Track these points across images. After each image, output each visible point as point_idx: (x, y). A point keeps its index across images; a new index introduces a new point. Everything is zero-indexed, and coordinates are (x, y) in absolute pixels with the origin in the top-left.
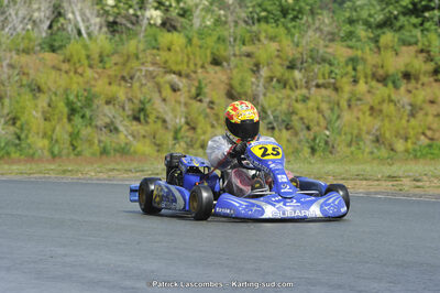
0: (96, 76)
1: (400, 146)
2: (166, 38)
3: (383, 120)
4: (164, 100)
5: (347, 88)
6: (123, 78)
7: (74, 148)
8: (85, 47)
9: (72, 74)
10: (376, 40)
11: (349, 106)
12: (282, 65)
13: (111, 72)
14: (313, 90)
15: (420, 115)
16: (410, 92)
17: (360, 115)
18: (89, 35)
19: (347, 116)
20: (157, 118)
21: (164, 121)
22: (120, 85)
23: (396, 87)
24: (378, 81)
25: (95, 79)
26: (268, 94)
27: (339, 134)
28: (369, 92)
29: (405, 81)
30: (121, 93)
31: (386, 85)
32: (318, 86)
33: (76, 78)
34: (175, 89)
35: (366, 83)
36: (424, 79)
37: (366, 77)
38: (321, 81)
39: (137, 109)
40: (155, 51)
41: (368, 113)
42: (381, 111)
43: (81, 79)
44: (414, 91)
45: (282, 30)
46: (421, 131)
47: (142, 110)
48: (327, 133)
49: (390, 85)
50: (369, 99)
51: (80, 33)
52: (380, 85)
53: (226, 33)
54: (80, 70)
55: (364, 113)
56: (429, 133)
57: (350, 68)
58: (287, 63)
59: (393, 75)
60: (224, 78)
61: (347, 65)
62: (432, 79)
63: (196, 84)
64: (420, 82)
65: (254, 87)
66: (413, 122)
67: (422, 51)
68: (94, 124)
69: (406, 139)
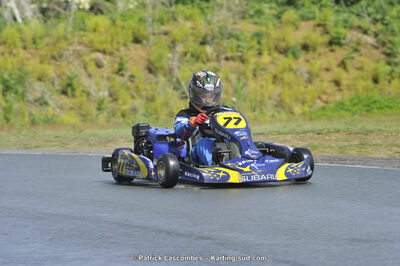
0: (29, 56)
1: (298, 109)
2: (93, 20)
3: (283, 87)
4: (89, 76)
5: (253, 60)
7: (8, 120)
8: (20, 31)
9: (7, 55)
10: (278, 17)
11: (255, 75)
12: (195, 41)
13: (43, 52)
14: (223, 62)
15: (316, 82)
16: (307, 61)
17: (264, 83)
18: (23, 19)
19: (252, 84)
20: (83, 91)
21: (88, 94)
22: (49, 64)
23: (296, 57)
24: (280, 53)
25: (28, 59)
26: (182, 68)
27: (245, 100)
28: (272, 62)
29: (304, 52)
30: (50, 70)
31: (286, 56)
32: (227, 59)
34: (99, 65)
35: (270, 54)
36: (321, 50)
37: (269, 50)
38: (229, 55)
39: (65, 85)
40: (82, 33)
41: (270, 81)
42: (282, 79)
43: (14, 60)
44: (312, 61)
45: (196, 11)
46: (316, 95)
47: (69, 85)
48: (234, 99)
49: (291, 56)
50: (273, 69)
51: (15, 19)
52: (282, 57)
53: (146, 14)
54: (15, 51)
55: (267, 82)
56: (324, 97)
58: (200, 40)
59: (292, 47)
60: (144, 54)
62: (327, 50)
64: (317, 53)
65: (170, 62)
66: (310, 87)
67: (319, 25)
68: (26, 99)
69: (303, 103)
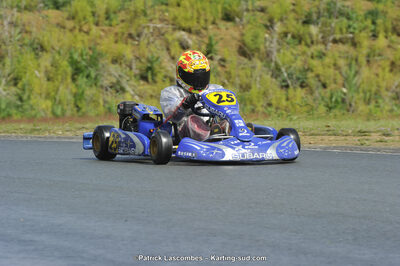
6: (130, 36)
33: (81, 36)
57: (369, 22)
61: (366, 18)
63: (206, 41)
